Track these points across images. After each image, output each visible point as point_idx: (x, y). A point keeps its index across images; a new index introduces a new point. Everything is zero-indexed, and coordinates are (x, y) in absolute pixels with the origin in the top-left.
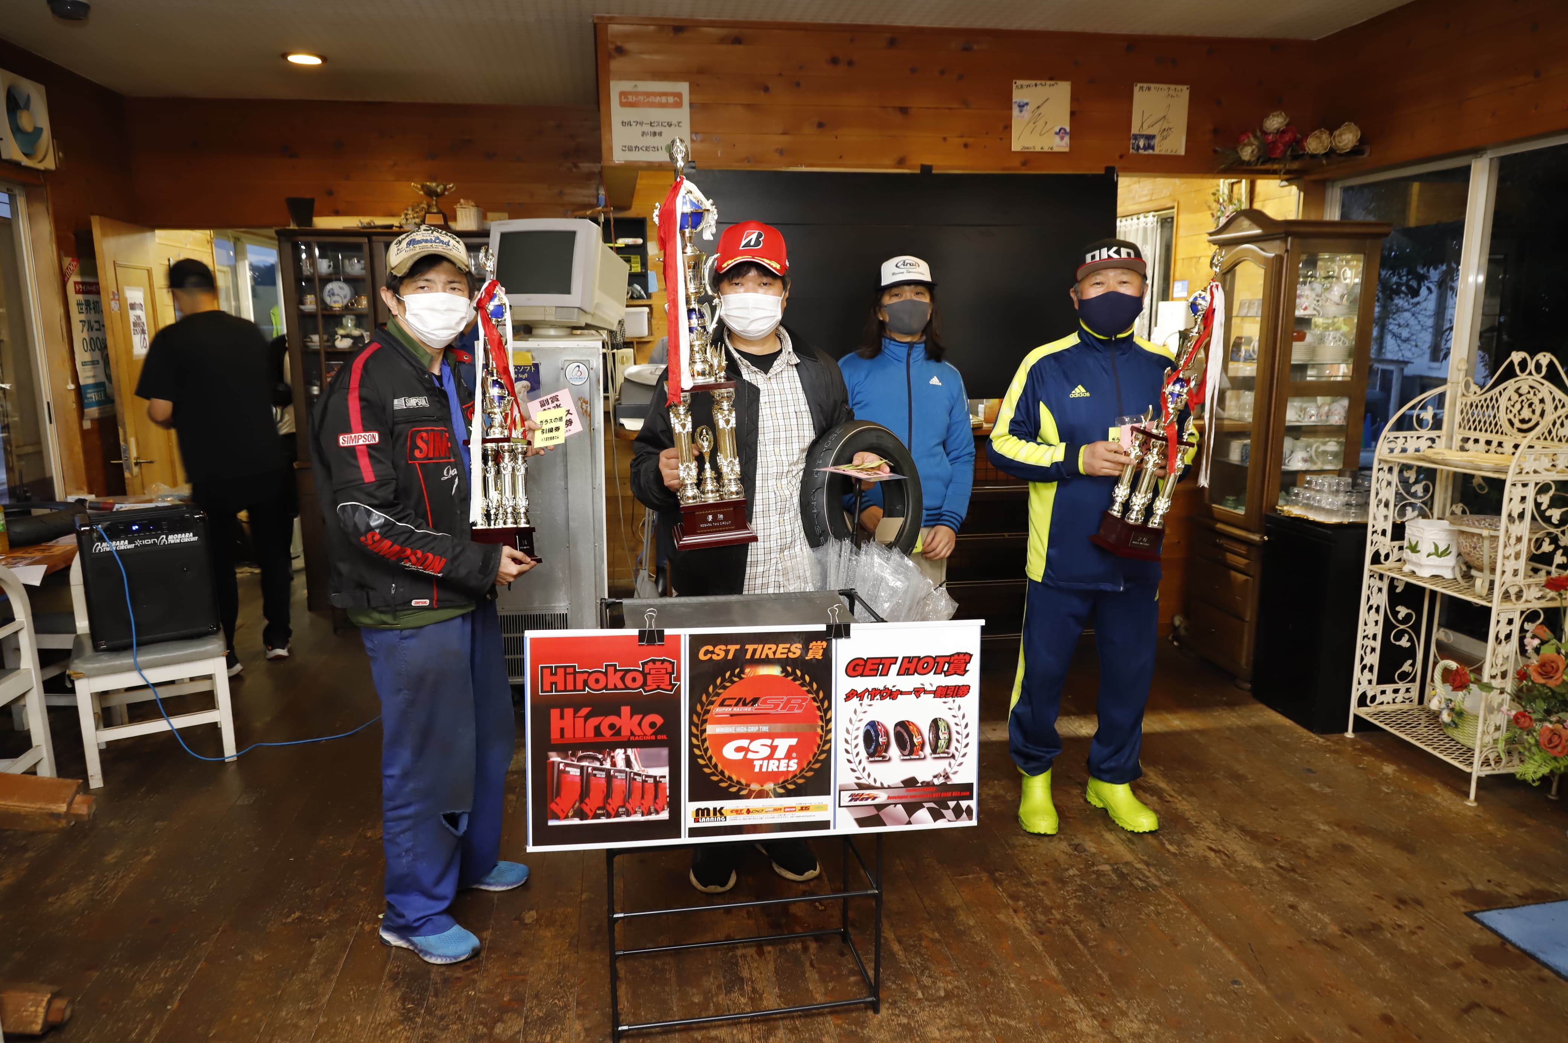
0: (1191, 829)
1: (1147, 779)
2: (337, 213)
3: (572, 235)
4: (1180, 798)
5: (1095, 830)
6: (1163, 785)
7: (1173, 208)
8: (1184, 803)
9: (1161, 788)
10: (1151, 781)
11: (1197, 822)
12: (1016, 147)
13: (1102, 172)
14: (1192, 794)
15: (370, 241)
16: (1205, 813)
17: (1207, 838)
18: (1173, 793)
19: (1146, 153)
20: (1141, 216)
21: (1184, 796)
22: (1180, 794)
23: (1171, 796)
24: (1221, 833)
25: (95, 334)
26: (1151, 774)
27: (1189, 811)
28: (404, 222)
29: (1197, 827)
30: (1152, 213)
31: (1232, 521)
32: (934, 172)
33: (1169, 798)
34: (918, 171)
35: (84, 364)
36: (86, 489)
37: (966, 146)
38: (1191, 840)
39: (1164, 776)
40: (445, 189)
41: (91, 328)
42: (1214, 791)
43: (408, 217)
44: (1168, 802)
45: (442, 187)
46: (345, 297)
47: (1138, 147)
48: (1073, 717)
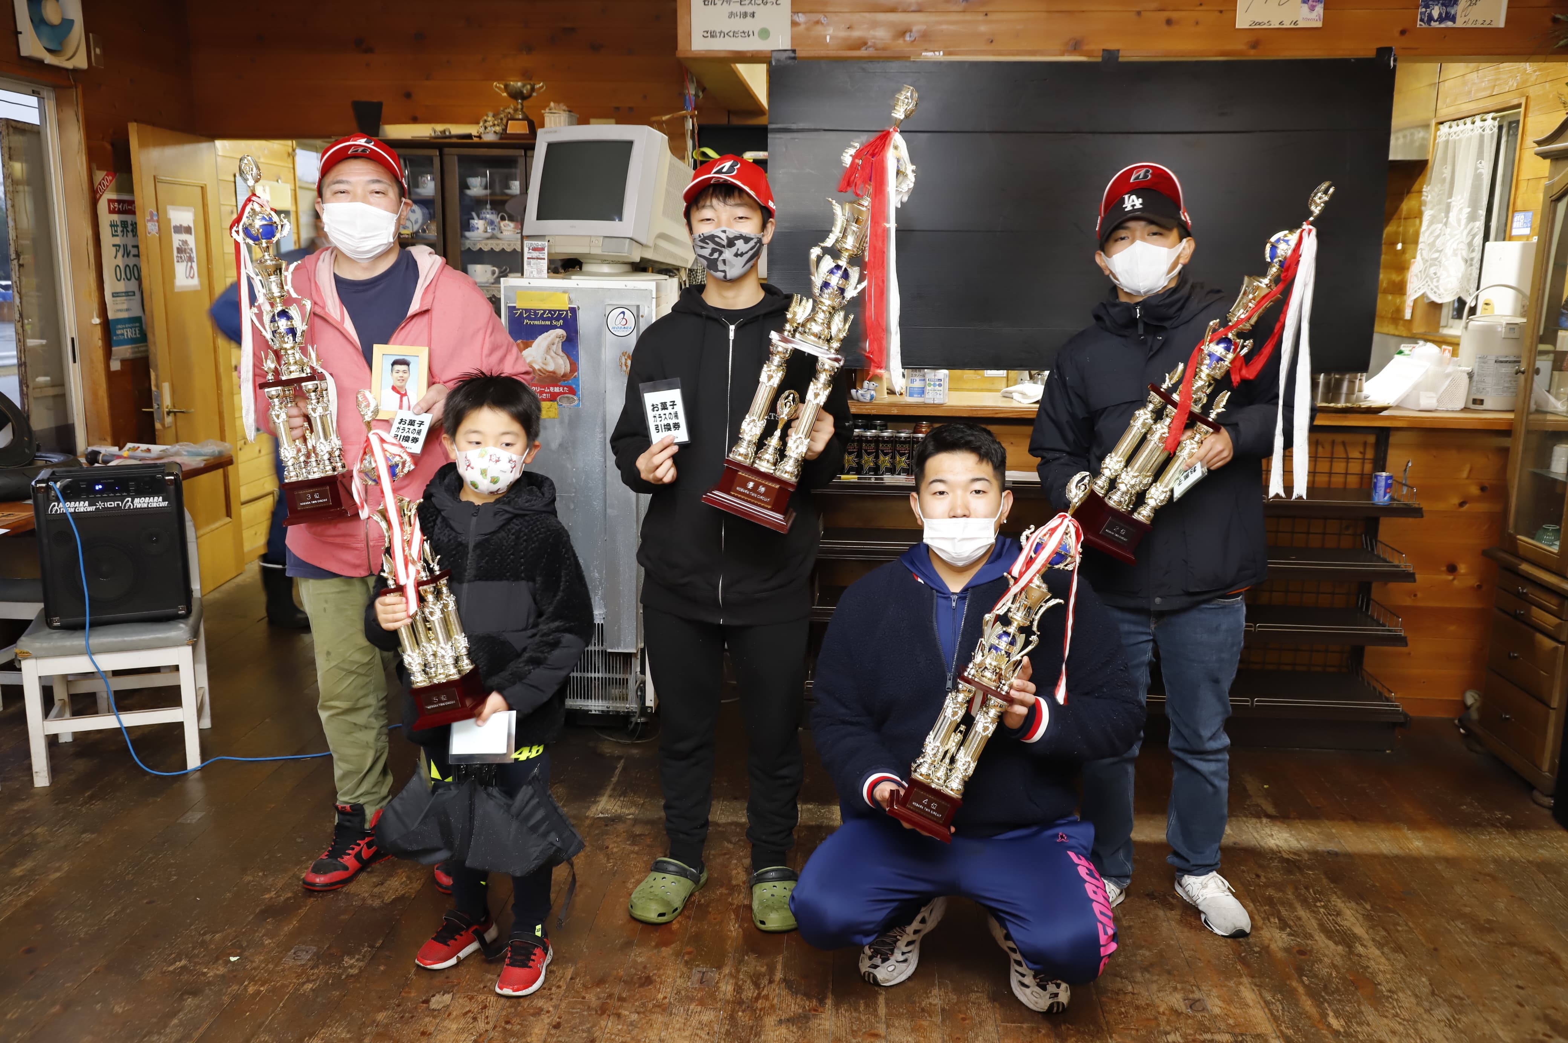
0: (1377, 1000)
1: (1339, 919)
2: (415, 120)
3: (630, 143)
4: (1377, 952)
5: (1231, 984)
6: (1359, 931)
7: (1519, 106)
8: (1383, 960)
9: (1354, 935)
10: (1345, 923)
11: (1390, 991)
12: (1243, 21)
13: (1372, 54)
14: (1399, 949)
15: (441, 155)
16: (1409, 979)
17: (1397, 1015)
18: (1370, 944)
19: (1443, 26)
20: (1477, 119)
21: (1386, 950)
22: (1380, 946)
23: (1365, 946)
24: (1420, 1010)
25: (131, 261)
26: (1348, 913)
27: (1384, 972)
28: (482, 130)
29: (1388, 997)
30: (1492, 115)
31: (1542, 561)
32: (1120, 59)
33: (1360, 949)
34: (1099, 59)
35: (115, 295)
36: (109, 440)
37: (1169, 22)
38: (1370, 1014)
39: (1368, 917)
40: (533, 89)
41: (127, 254)
42: (1435, 949)
43: (487, 124)
44: (1360, 956)
45: (529, 87)
46: (416, 222)
47: (1431, 18)
48: (1264, 820)
